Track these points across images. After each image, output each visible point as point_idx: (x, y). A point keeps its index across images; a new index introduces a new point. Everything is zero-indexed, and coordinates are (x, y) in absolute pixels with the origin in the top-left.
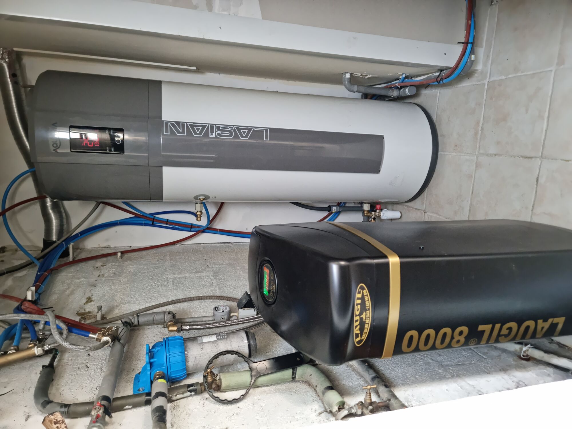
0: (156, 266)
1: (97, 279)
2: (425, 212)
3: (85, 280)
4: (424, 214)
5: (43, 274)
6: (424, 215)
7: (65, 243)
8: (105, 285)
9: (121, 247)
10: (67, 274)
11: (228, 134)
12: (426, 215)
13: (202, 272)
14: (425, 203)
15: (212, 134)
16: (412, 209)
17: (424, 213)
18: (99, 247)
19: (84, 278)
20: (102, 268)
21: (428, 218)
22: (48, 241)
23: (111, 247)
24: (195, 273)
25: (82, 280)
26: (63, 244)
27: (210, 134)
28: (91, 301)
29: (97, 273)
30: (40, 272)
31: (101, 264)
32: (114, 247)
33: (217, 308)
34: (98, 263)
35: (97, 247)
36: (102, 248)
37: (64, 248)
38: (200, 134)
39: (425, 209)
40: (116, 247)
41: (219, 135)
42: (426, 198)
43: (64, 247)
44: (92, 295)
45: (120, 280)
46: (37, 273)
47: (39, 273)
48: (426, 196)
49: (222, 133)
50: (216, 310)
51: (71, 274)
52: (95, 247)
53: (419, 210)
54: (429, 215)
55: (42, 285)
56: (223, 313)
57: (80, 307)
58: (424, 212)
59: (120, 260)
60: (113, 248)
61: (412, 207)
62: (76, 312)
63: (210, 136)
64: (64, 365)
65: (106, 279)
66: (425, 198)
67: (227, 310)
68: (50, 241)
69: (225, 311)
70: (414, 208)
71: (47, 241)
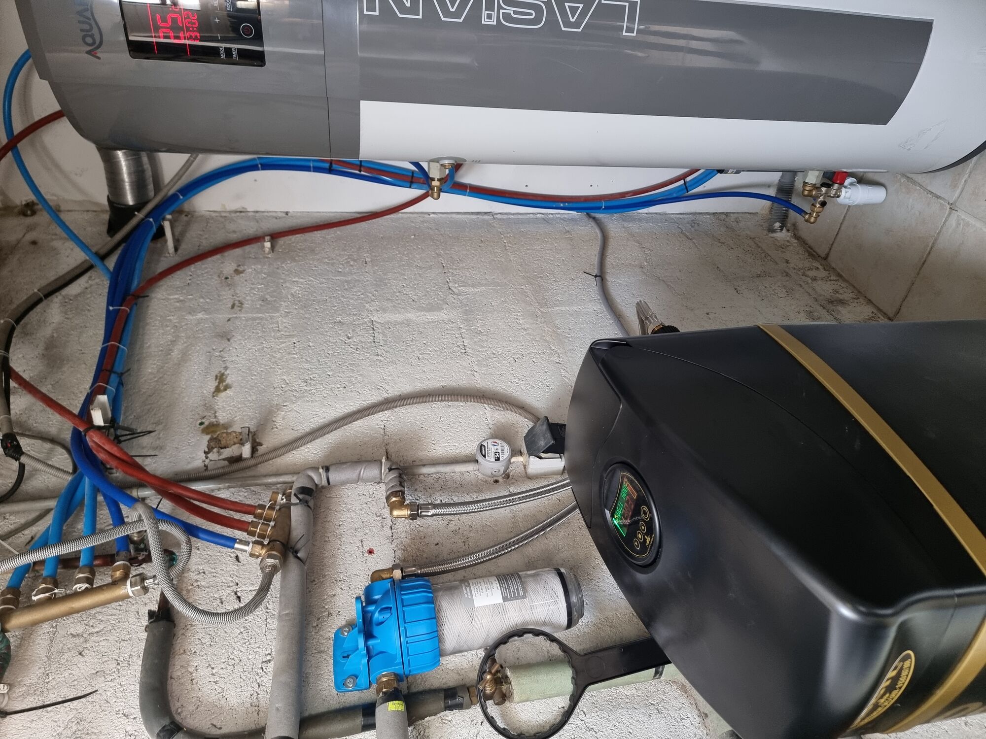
0: (346, 281)
1: (230, 316)
2: (953, 208)
3: (207, 318)
4: (947, 212)
5: (119, 309)
6: (949, 214)
7: (153, 220)
8: (249, 338)
9: (268, 212)
10: (168, 294)
11: (531, 14)
12: (954, 215)
13: (439, 309)
14: (960, 187)
15: (489, 17)
16: (918, 188)
17: (948, 209)
18: (224, 210)
19: (203, 312)
20: (237, 278)
21: (958, 224)
22: (119, 204)
23: (248, 210)
24: (427, 312)
25: (200, 316)
26: (149, 221)
27: (484, 13)
28: (227, 387)
29: (227, 295)
30: (113, 306)
31: (234, 266)
32: (254, 212)
33: (483, 448)
34: (227, 263)
35: (221, 210)
36: (230, 212)
37: (154, 229)
38: (457, 14)
39: (955, 202)
40: (257, 212)
41: (507, 17)
42: (969, 177)
43: (152, 227)
44: (226, 368)
45: (278, 322)
46: (108, 310)
47: (111, 308)
48: (971, 173)
49: (515, 12)
50: (483, 453)
51: (176, 296)
52: (215, 210)
53: (938, 197)
54: (963, 220)
55: (121, 346)
56: (498, 464)
57: (205, 405)
58: (951, 208)
59: (269, 256)
60: (253, 214)
61: (920, 185)
62: (200, 421)
63: (483, 22)
64: (191, 587)
65: (250, 315)
66: (967, 176)
67: (505, 457)
68: (122, 206)
69: (501, 459)
70: (925, 189)
71: (115, 205)
